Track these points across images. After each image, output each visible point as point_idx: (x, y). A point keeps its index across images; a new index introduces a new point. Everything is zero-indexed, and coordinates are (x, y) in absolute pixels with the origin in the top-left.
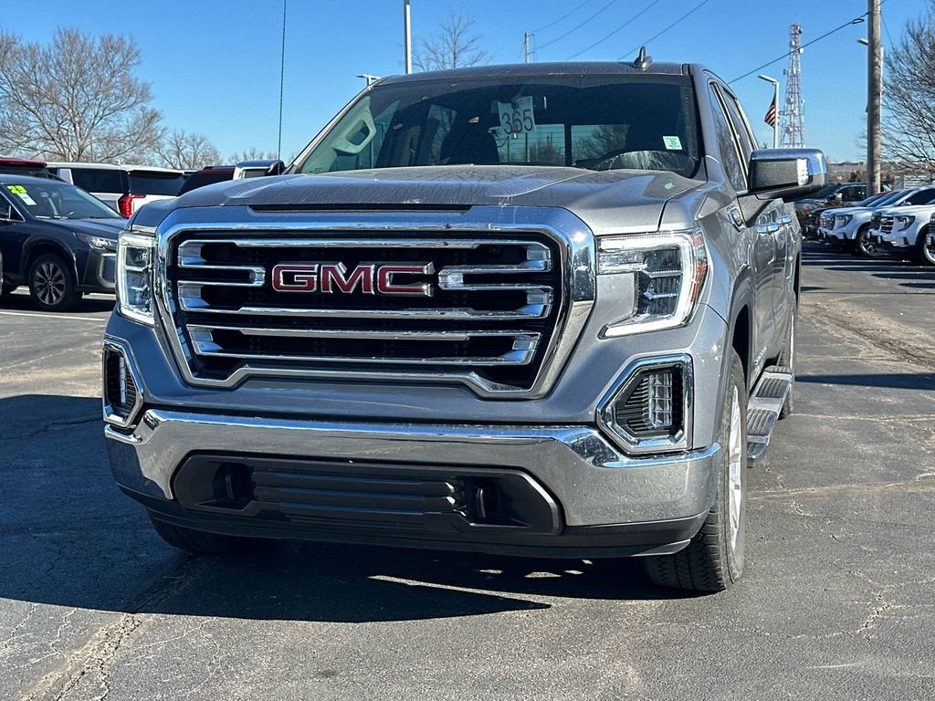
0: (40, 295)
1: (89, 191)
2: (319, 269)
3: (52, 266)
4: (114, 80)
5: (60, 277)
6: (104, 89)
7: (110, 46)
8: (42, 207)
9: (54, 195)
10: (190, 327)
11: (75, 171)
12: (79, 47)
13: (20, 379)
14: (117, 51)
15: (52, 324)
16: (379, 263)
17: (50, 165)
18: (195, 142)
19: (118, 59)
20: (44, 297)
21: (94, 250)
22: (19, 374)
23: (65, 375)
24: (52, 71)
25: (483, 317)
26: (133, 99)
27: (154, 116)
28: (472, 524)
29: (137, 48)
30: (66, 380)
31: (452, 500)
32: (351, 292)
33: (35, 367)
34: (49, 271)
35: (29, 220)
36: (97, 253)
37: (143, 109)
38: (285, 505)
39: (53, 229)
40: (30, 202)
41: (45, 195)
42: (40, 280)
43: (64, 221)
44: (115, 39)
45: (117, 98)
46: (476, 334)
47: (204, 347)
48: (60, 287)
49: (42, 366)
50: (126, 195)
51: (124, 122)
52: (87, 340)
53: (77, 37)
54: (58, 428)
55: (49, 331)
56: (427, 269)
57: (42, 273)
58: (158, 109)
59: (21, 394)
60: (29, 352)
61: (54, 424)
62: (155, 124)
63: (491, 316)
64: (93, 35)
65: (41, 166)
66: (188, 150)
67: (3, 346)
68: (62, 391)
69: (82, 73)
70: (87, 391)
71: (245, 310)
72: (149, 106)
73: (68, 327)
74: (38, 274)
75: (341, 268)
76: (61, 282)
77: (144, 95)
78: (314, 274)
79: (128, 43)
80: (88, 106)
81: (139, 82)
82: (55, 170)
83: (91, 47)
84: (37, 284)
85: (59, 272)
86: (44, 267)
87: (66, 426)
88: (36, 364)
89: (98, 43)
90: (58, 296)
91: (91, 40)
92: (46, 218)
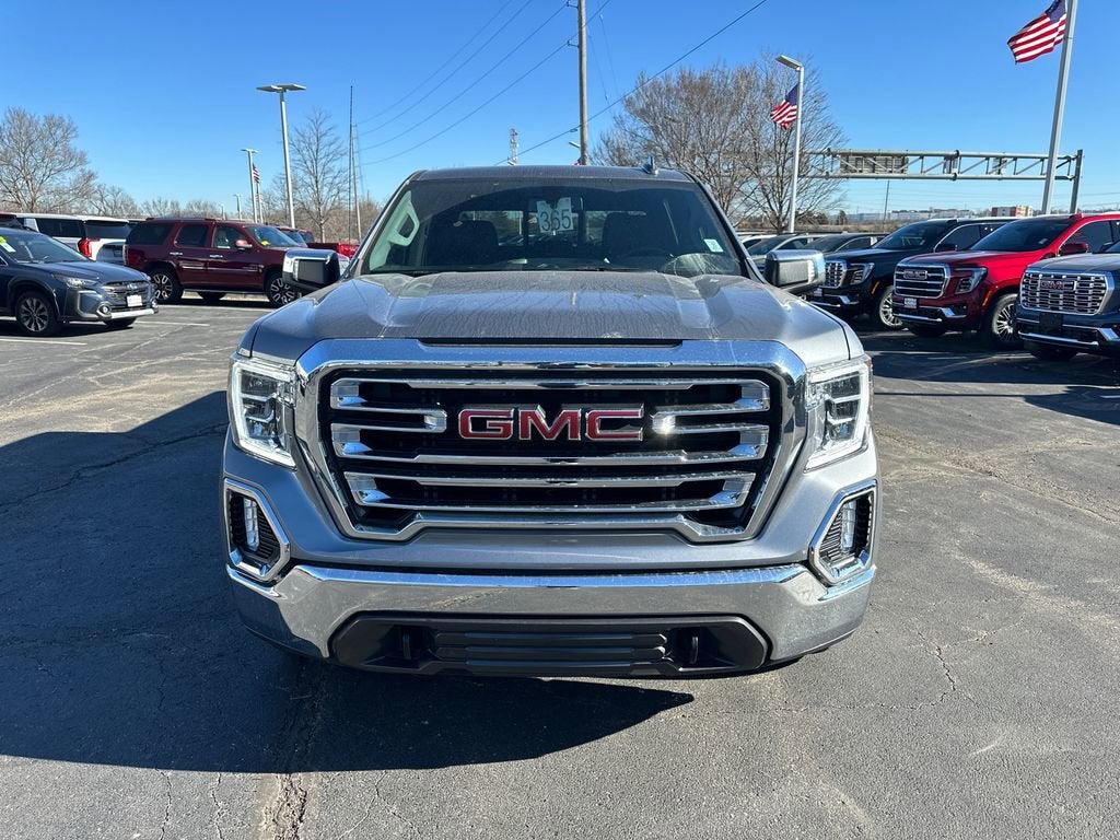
0: (26, 324)
1: (51, 236)
2: (516, 413)
3: (35, 301)
4: (57, 148)
5: (43, 310)
6: (49, 154)
7: (52, 123)
8: (21, 253)
9: (30, 243)
10: (349, 476)
11: (39, 221)
12: (27, 123)
13: (34, 413)
14: (59, 126)
15: (42, 350)
16: (587, 405)
17: (19, 215)
18: (115, 192)
19: (59, 133)
20: (30, 325)
21: (71, 289)
22: (31, 407)
23: (73, 406)
24: (6, 140)
25: (700, 461)
26: (73, 163)
27: (91, 176)
28: (681, 669)
29: (74, 126)
30: (76, 412)
31: (662, 649)
32: (554, 438)
33: (42, 399)
34: (32, 305)
35: (11, 264)
36: (73, 291)
37: (82, 170)
38: (473, 663)
39: (34, 271)
40: (10, 249)
41: (22, 243)
42: (26, 312)
43: (41, 265)
44: (56, 117)
45: (60, 162)
46: (691, 479)
47: (371, 497)
48: (44, 318)
49: (50, 396)
50: (84, 239)
51: (67, 179)
52: (80, 366)
53: (24, 115)
54: (90, 474)
55: (42, 358)
56: (639, 412)
57: (27, 306)
58: (94, 170)
59: (41, 432)
60: (33, 382)
61: (84, 468)
62: (92, 182)
63: (706, 459)
64: (38, 113)
65: (12, 217)
66: (109, 198)
67: (6, 376)
68: (77, 426)
69: (31, 142)
70: (99, 425)
71: (420, 458)
72: (87, 168)
73: (58, 353)
74: (23, 307)
75: (540, 412)
76: (45, 314)
77: (82, 160)
78: (511, 419)
79: (67, 121)
80: (37, 167)
81: (78, 151)
82: (22, 220)
83: (37, 122)
84: (23, 315)
85: (41, 306)
86: (28, 302)
87: (96, 471)
88: (42, 395)
89: (42, 121)
90: (42, 325)
91: (36, 118)
92: (26, 263)
